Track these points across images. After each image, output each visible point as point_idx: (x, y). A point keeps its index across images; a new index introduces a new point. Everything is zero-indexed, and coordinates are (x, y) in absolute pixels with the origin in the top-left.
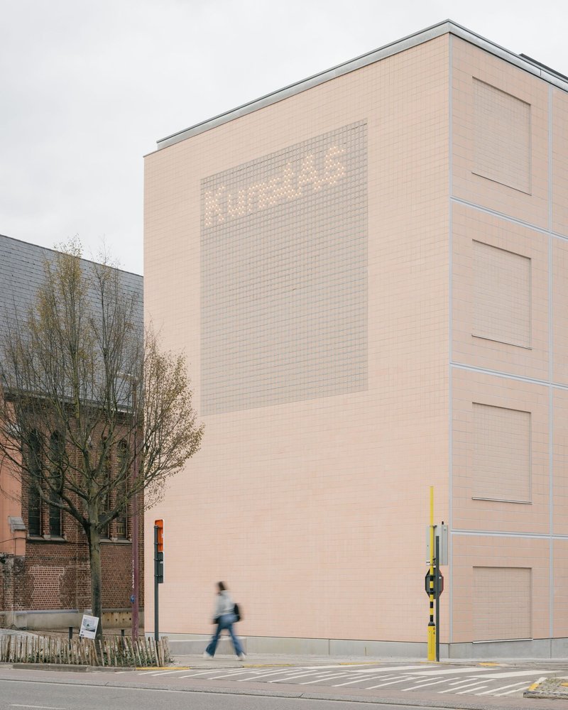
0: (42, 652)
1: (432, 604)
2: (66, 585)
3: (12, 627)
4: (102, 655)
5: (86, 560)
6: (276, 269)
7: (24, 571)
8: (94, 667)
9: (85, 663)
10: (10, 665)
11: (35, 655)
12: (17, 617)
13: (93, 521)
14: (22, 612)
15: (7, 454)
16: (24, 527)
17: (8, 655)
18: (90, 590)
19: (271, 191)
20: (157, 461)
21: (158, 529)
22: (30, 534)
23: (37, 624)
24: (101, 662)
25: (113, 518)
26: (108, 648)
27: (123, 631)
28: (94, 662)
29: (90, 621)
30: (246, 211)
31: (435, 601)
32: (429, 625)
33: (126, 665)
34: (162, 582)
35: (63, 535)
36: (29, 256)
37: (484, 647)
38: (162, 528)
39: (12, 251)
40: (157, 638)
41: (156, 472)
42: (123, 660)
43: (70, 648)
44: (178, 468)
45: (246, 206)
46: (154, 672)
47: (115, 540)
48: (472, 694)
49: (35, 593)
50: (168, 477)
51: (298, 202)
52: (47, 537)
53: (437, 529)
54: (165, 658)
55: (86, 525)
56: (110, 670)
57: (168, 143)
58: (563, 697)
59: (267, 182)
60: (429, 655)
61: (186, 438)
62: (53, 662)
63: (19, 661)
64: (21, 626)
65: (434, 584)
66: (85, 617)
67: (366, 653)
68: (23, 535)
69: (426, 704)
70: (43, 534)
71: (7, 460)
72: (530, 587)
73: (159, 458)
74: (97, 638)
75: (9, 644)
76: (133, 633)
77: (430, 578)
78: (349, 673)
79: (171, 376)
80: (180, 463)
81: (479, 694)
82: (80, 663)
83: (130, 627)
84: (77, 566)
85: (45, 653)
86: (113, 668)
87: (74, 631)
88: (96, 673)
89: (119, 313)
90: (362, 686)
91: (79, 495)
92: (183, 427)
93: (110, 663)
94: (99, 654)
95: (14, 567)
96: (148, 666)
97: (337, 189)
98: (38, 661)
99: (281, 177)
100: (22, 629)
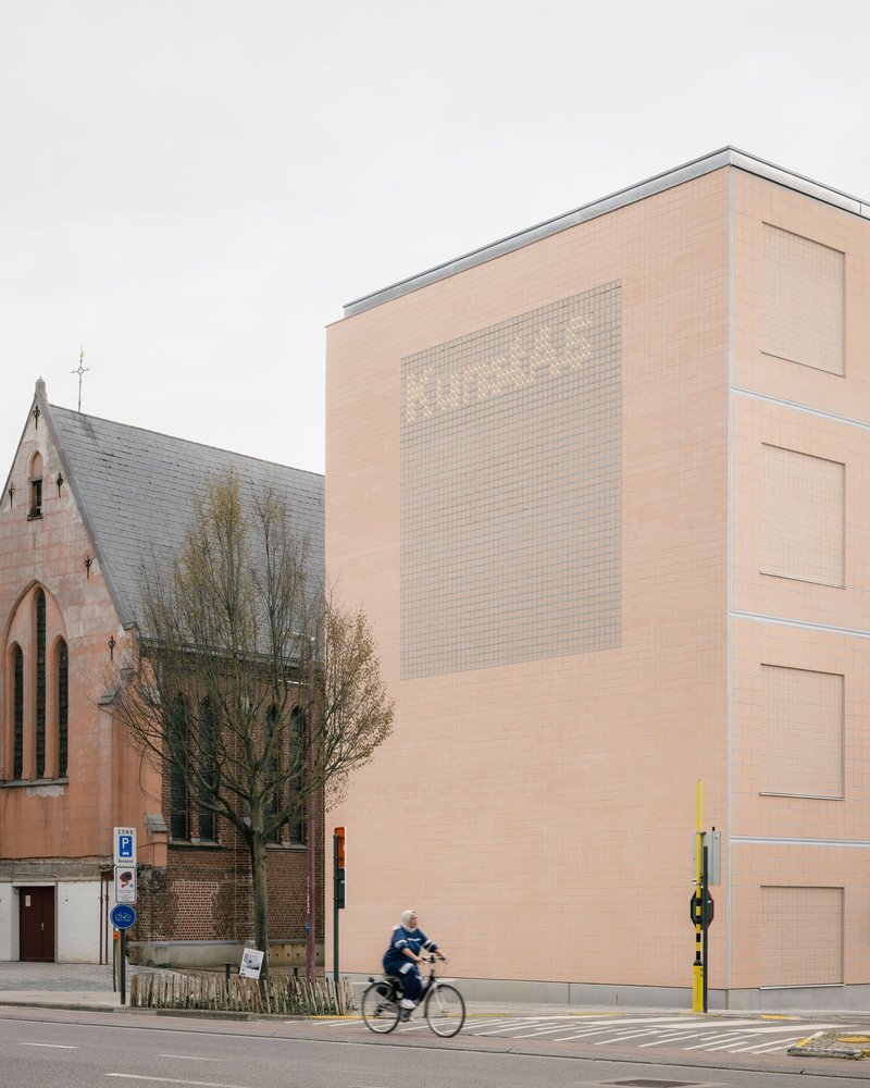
0: (192, 996)
1: (698, 936)
2: (220, 907)
3: (150, 963)
4: (268, 999)
5: (247, 872)
6: (501, 482)
7: (165, 887)
8: (258, 1014)
9: (246, 1010)
10: (154, 1011)
11: (184, 999)
12: (156, 949)
13: (256, 829)
14: (162, 943)
15: (149, 743)
16: (165, 829)
17: (150, 999)
18: (252, 913)
19: (494, 376)
20: (337, 751)
21: (339, 840)
22: (173, 836)
23: (181, 960)
24: (266, 1009)
25: (282, 824)
26: (274, 991)
27: (296, 970)
28: (258, 1008)
29: (253, 956)
30: (461, 402)
31: (702, 932)
32: (695, 964)
33: (298, 1012)
34: (343, 907)
35: (217, 838)
36: (172, 454)
37: (775, 995)
38: (343, 838)
39: (149, 449)
40: (336, 979)
41: (336, 764)
42: (294, 1006)
43: (228, 991)
44: (364, 759)
45: (462, 395)
46: (333, 1022)
47: (286, 844)
48: (725, 1051)
49: (179, 917)
50: (351, 770)
51: (530, 391)
52: (195, 841)
53: (706, 837)
54: (347, 1004)
55: (247, 834)
56: (277, 1019)
57: (358, 308)
58: (836, 1055)
59: (489, 364)
60: (694, 1004)
61: (374, 720)
62: (207, 1008)
63: (163, 1006)
64: (161, 962)
65: (702, 910)
66: (246, 951)
67: (617, 1001)
68: (163, 838)
69: (659, 1061)
70: (190, 837)
71: (149, 750)
72: (842, 914)
73: (341, 746)
74: (262, 978)
75: (151, 985)
76: (308, 972)
77: (695, 902)
78: (579, 1025)
79: (352, 640)
80: (367, 753)
81: (734, 1051)
82: (240, 1010)
83: (304, 965)
84: (236, 881)
85: (197, 997)
86: (281, 1016)
87: (232, 969)
88: (260, 1022)
89: (288, 560)
90: (589, 1041)
91: (240, 794)
92: (370, 706)
93: (277, 1009)
94: (264, 998)
95: (151, 883)
96: (326, 1014)
97: (581, 375)
98: (189, 1007)
99: (507, 357)
100: (163, 966)
